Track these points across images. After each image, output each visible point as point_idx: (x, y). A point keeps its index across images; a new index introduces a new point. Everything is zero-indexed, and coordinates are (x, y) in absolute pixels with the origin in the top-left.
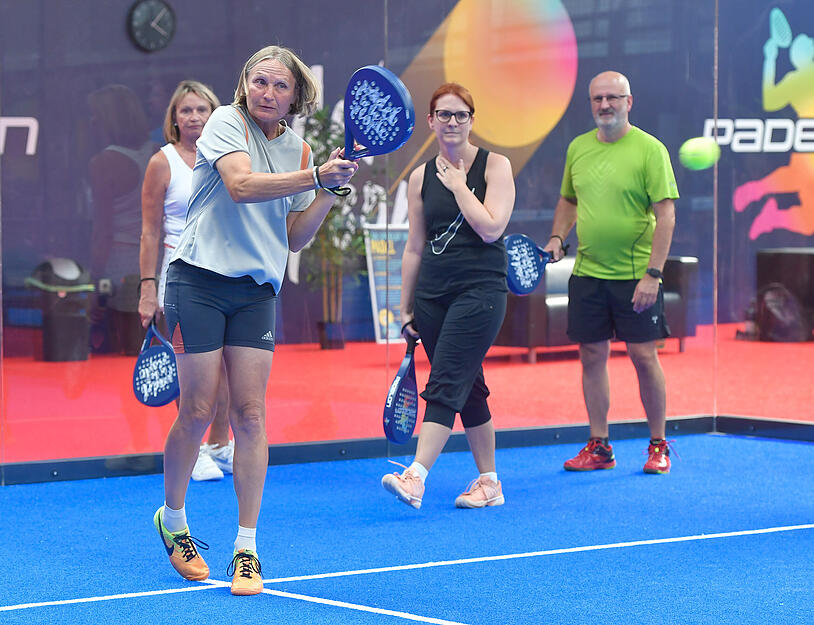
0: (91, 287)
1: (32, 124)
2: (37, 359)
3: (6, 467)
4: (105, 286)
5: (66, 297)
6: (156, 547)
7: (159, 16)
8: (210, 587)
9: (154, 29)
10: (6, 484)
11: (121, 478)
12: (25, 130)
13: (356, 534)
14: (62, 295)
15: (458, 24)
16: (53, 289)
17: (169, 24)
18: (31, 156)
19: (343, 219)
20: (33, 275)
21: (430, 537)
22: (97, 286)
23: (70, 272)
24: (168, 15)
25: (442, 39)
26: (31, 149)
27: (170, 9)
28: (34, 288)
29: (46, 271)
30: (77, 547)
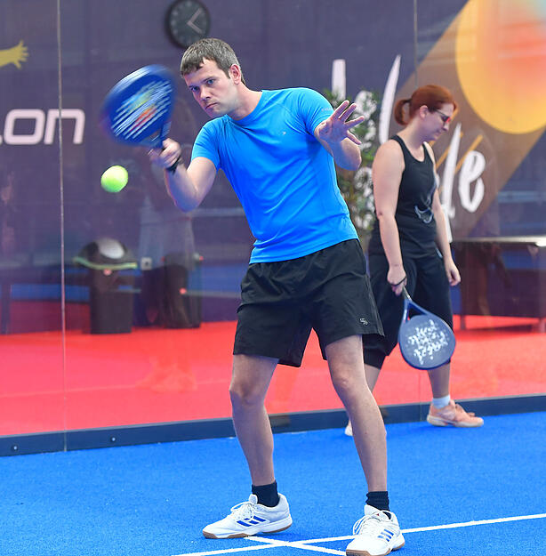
0: (134, 266)
1: (79, 115)
2: (84, 333)
3: (68, 433)
4: (147, 264)
5: (112, 274)
6: (215, 509)
7: (195, 16)
8: (268, 546)
9: (189, 27)
10: (68, 450)
11: (174, 443)
12: (73, 122)
13: (399, 495)
14: (108, 272)
15: (468, 21)
16: (99, 267)
17: (205, 23)
18: (78, 145)
19: (364, 201)
20: (81, 255)
21: (469, 498)
22: (139, 264)
23: (114, 251)
24: (203, 15)
25: (455, 34)
26: (78, 138)
27: (205, 9)
28: (82, 266)
29: (92, 251)
30: (141, 509)
